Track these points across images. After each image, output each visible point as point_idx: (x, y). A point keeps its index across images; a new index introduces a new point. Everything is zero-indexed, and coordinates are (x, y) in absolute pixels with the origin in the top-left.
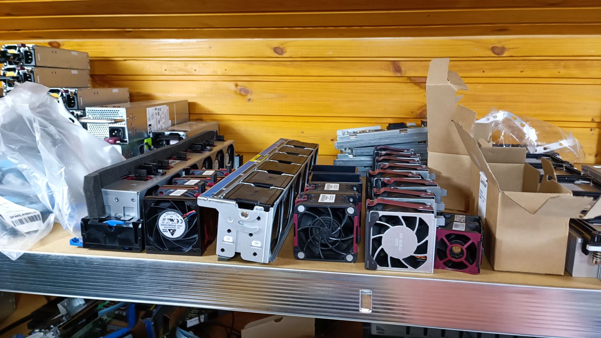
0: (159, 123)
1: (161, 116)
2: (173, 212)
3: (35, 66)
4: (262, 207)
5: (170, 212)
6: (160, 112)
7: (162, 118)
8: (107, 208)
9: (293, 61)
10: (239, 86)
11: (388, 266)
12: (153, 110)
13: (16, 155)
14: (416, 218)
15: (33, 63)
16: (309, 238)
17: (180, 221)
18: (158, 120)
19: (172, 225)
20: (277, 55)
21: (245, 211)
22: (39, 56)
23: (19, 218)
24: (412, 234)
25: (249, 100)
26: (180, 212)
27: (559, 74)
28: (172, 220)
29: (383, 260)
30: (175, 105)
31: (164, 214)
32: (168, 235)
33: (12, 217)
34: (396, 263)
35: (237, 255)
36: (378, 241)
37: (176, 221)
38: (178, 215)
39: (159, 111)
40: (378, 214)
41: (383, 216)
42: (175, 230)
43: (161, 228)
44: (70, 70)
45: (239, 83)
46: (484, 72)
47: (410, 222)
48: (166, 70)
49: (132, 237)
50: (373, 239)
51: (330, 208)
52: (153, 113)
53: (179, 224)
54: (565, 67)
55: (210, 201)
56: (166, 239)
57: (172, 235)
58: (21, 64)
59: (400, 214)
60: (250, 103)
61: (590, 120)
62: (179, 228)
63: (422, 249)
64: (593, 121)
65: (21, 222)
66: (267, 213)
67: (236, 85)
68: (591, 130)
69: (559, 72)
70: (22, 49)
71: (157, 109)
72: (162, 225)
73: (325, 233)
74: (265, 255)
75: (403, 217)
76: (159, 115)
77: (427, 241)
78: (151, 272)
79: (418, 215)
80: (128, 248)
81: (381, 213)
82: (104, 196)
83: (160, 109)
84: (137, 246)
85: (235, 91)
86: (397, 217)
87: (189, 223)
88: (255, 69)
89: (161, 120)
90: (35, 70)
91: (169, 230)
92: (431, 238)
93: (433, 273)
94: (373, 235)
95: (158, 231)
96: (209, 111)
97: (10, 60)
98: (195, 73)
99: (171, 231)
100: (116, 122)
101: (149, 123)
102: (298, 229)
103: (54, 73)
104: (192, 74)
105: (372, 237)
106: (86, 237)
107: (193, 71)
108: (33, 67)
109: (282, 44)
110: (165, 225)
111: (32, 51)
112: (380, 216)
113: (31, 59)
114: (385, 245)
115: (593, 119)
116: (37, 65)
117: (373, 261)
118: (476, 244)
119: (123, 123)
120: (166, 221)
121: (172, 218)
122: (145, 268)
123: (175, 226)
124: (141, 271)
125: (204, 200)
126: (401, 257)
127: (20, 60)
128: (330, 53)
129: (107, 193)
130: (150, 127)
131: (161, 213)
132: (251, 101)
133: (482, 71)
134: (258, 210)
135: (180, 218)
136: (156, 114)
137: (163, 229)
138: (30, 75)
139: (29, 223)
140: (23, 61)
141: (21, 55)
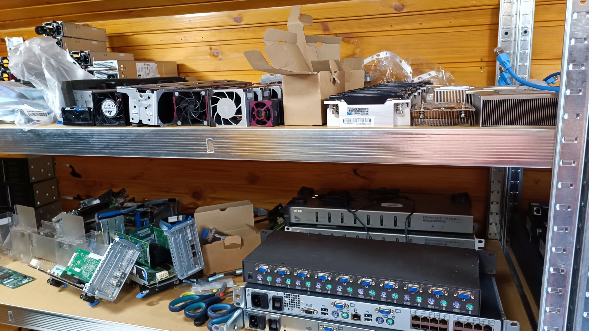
0: (148, 75)
1: (150, 70)
2: (109, 101)
3: (63, 36)
4: (150, 91)
5: (108, 101)
6: (149, 68)
7: (151, 72)
8: (77, 102)
9: (249, 27)
10: (213, 49)
11: (222, 124)
12: (142, 65)
13: (33, 78)
14: (233, 92)
15: (62, 34)
16: (183, 112)
17: (113, 106)
18: (147, 73)
19: (109, 109)
20: (236, 23)
21: (142, 94)
22: (66, 30)
23: (33, 113)
24: (232, 103)
25: (220, 59)
26: (113, 100)
27: (450, 23)
28: (109, 106)
29: (219, 120)
30: (163, 64)
31: (105, 102)
32: (108, 115)
33: (29, 112)
34: (226, 122)
35: (140, 121)
36: (215, 109)
37: (111, 106)
38: (112, 102)
39: (148, 66)
40: (213, 91)
41: (216, 92)
42: (111, 112)
43: (104, 111)
44: (91, 41)
45: (213, 47)
46: (391, 26)
47: (230, 95)
48: (161, 40)
49: (88, 116)
50: (212, 107)
51: (192, 92)
52: (142, 67)
53: (113, 108)
54: (455, 18)
55: (123, 89)
56: (107, 117)
57: (110, 114)
58: (55, 35)
59: (224, 91)
60: (221, 61)
61: (479, 60)
62: (113, 110)
63: (239, 112)
64: (482, 61)
65: (34, 115)
66: (153, 94)
67: (211, 49)
68: (481, 68)
69: (450, 22)
70: (55, 25)
71: (146, 64)
72: (104, 109)
73: (191, 108)
74: (154, 120)
75: (226, 92)
76: (148, 69)
77: (241, 107)
78: (97, 136)
79: (234, 91)
80: (87, 124)
81: (215, 91)
82: (75, 95)
83: (149, 65)
84: (91, 122)
85: (210, 53)
86: (223, 93)
87: (118, 108)
88: (224, 35)
89: (150, 73)
90: (64, 39)
91: (108, 112)
92: (243, 104)
93: (246, 126)
94: (212, 105)
95: (102, 113)
96: (193, 70)
97: (48, 33)
98: (181, 41)
99: (109, 112)
100: (110, 69)
101: (138, 74)
102: (176, 107)
103: (78, 42)
104: (179, 42)
105: (211, 106)
106: (64, 118)
107: (180, 40)
108: (62, 37)
109: (240, 15)
110: (105, 109)
111: (61, 26)
112: (214, 92)
113: (61, 32)
114: (219, 111)
115: (481, 59)
116: (65, 35)
117: (213, 121)
118: (269, 107)
119: (116, 71)
120: (106, 106)
121: (109, 104)
122: (94, 133)
123: (111, 109)
124: (92, 136)
125: (120, 88)
126: (228, 118)
127: (54, 32)
128: (274, 19)
129: (76, 93)
130: (140, 76)
131: (103, 102)
132: (222, 60)
133: (390, 26)
134: (148, 92)
135: (114, 104)
136: (145, 68)
137: (105, 112)
138: (60, 42)
139: (39, 117)
140: (56, 33)
141: (54, 29)
